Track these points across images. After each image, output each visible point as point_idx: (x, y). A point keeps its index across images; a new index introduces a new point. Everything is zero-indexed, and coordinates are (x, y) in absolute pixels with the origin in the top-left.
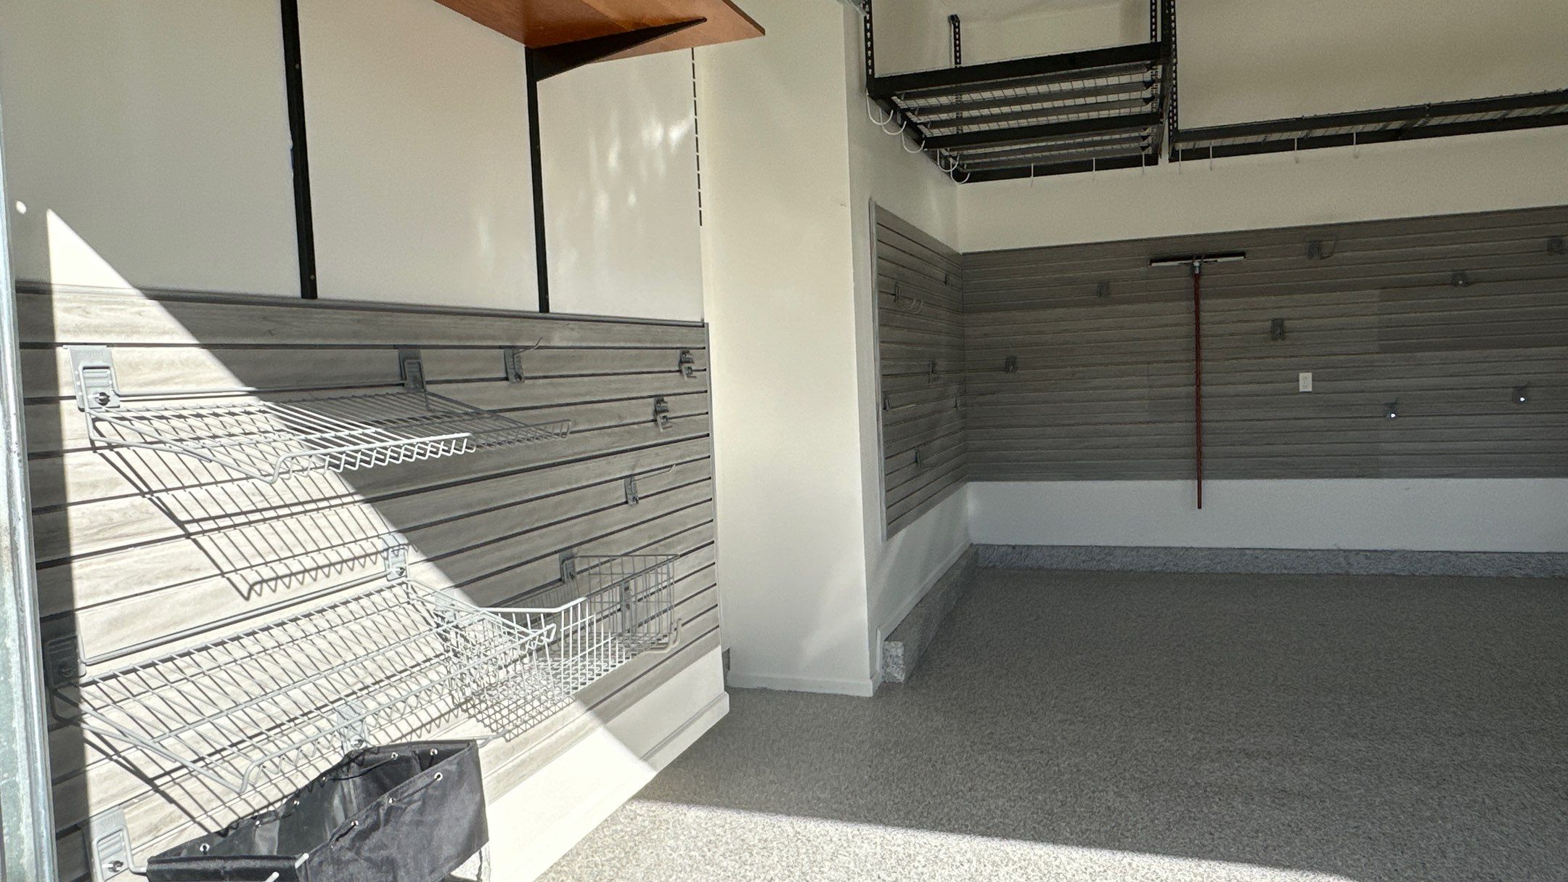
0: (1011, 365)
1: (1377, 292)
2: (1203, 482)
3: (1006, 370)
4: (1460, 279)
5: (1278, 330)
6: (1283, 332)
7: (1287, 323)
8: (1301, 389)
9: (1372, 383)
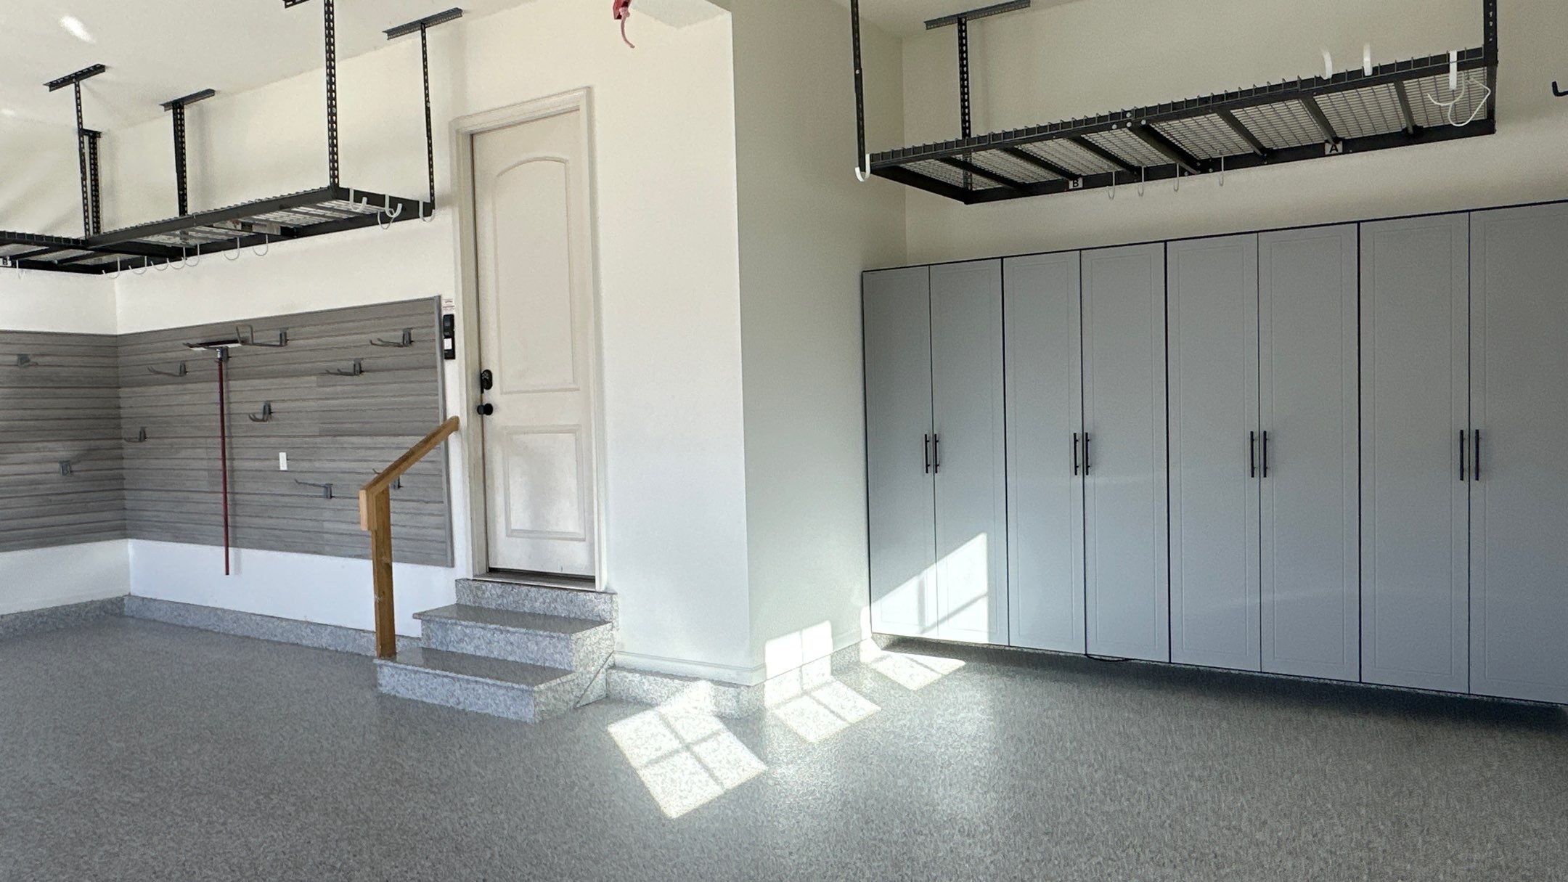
0: (143, 437)
1: (314, 378)
2: (231, 549)
3: (140, 440)
4: (358, 370)
5: (268, 411)
6: (270, 413)
7: (273, 406)
8: (282, 468)
9: (317, 464)
